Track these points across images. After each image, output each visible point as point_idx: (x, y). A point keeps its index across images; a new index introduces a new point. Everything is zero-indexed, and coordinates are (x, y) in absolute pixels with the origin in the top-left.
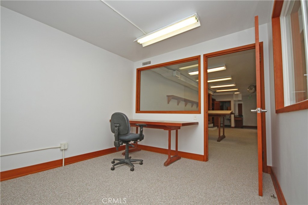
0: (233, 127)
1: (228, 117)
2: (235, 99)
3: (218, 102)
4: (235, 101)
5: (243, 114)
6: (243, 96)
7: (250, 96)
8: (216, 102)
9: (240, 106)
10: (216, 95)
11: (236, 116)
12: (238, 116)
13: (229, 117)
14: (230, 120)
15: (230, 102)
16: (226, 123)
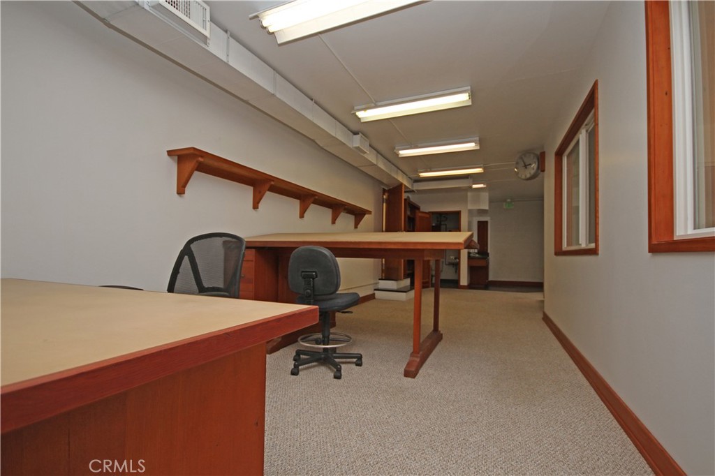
0: (463, 287)
1: (452, 257)
2: (470, 207)
3: (426, 213)
4: (470, 211)
5: (489, 251)
6: (491, 201)
7: (509, 200)
8: (420, 214)
9: (483, 227)
10: (418, 191)
11: (472, 255)
12: (477, 255)
13: (455, 259)
14: (457, 266)
15: (458, 214)
16: (447, 274)
